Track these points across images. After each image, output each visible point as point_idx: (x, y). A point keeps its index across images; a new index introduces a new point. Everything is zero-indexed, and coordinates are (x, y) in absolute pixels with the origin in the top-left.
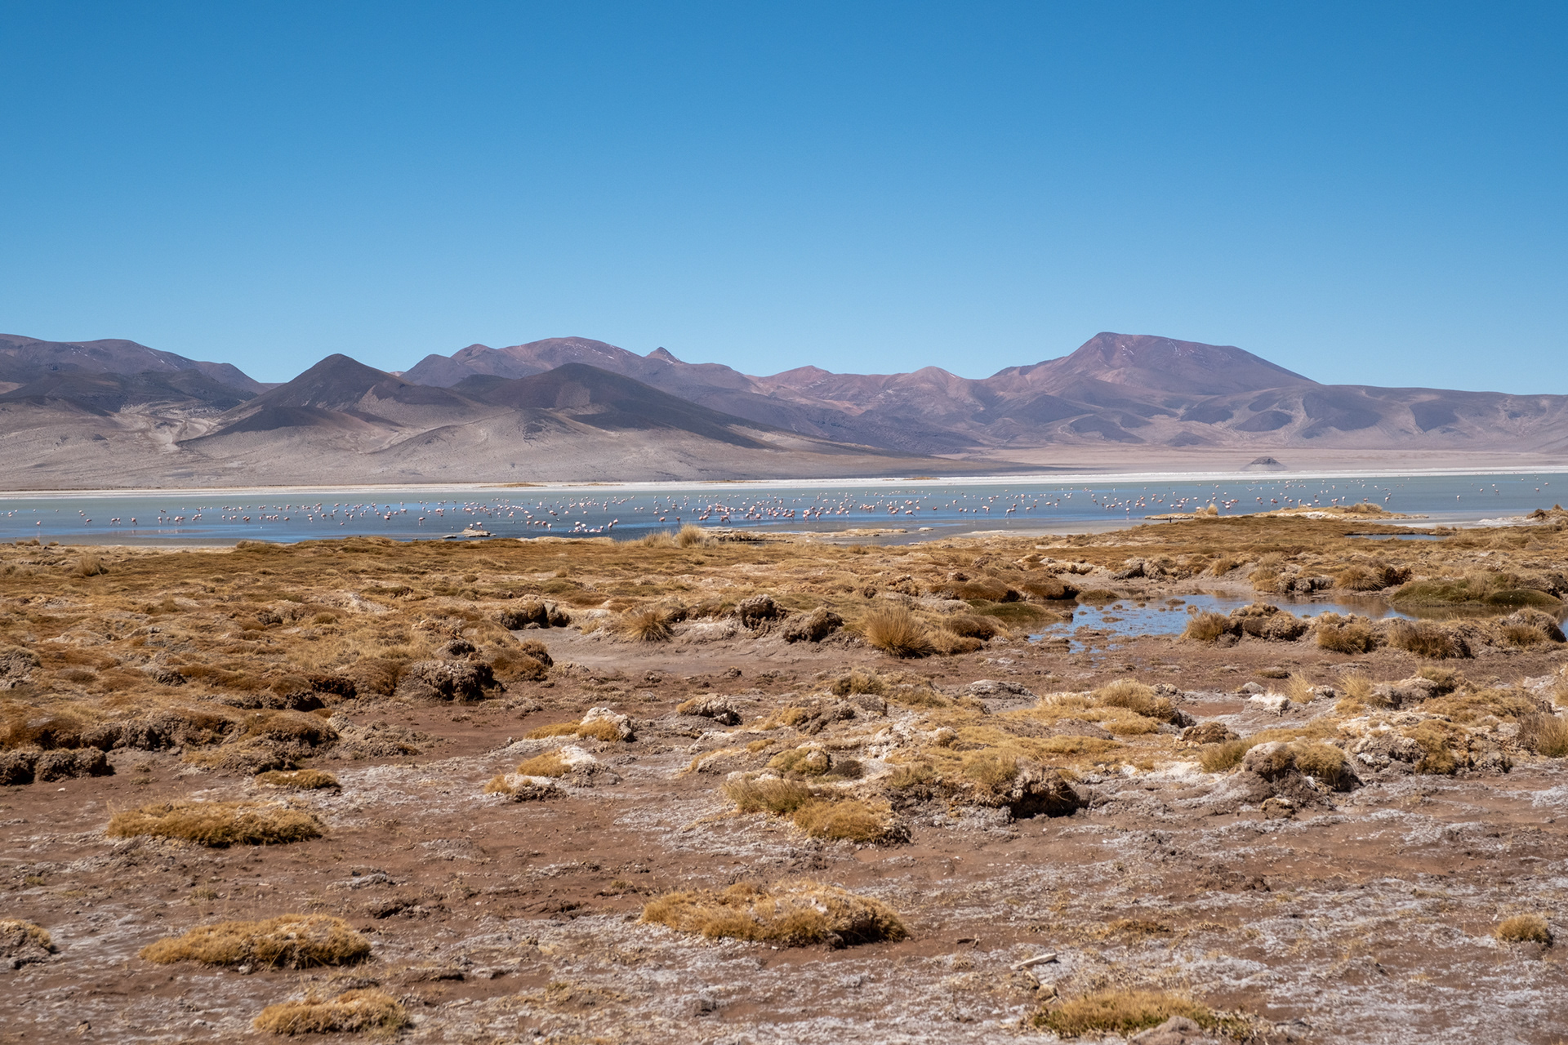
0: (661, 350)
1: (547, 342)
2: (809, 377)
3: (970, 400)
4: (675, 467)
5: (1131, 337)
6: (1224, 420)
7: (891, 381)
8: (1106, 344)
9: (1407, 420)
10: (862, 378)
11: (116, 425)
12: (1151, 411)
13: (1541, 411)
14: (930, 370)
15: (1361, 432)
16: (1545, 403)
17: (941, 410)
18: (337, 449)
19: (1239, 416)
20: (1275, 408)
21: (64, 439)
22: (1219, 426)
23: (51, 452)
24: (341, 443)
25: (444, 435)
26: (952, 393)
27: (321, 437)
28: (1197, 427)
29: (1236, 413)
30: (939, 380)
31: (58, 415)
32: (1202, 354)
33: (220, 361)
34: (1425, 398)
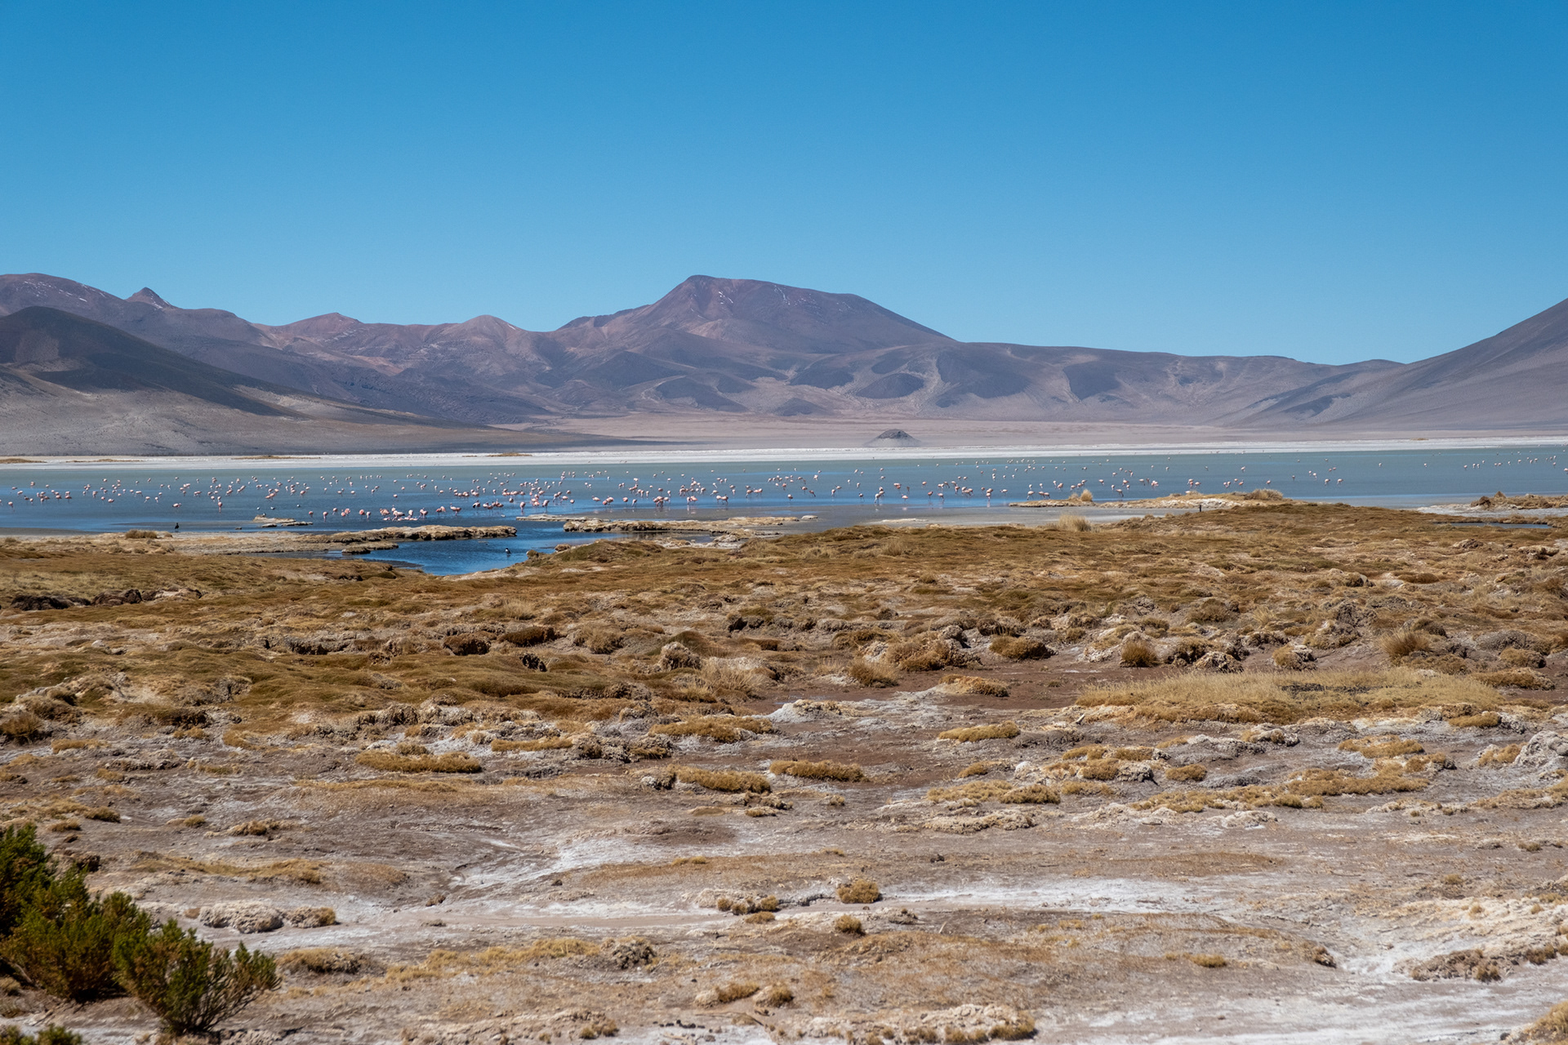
0: (144, 291)
2: (331, 326)
3: (533, 358)
4: (168, 438)
5: (729, 281)
6: (842, 384)
7: (435, 333)
8: (699, 290)
9: (1061, 385)
10: (400, 329)
12: (755, 373)
13: (1216, 375)
14: (483, 319)
15: (1005, 400)
16: (1221, 366)
17: (497, 369)
19: (860, 380)
20: (903, 370)
22: (836, 391)
26: (512, 348)
28: (811, 393)
29: (857, 376)
30: (495, 332)
32: (815, 303)
34: (1081, 359)
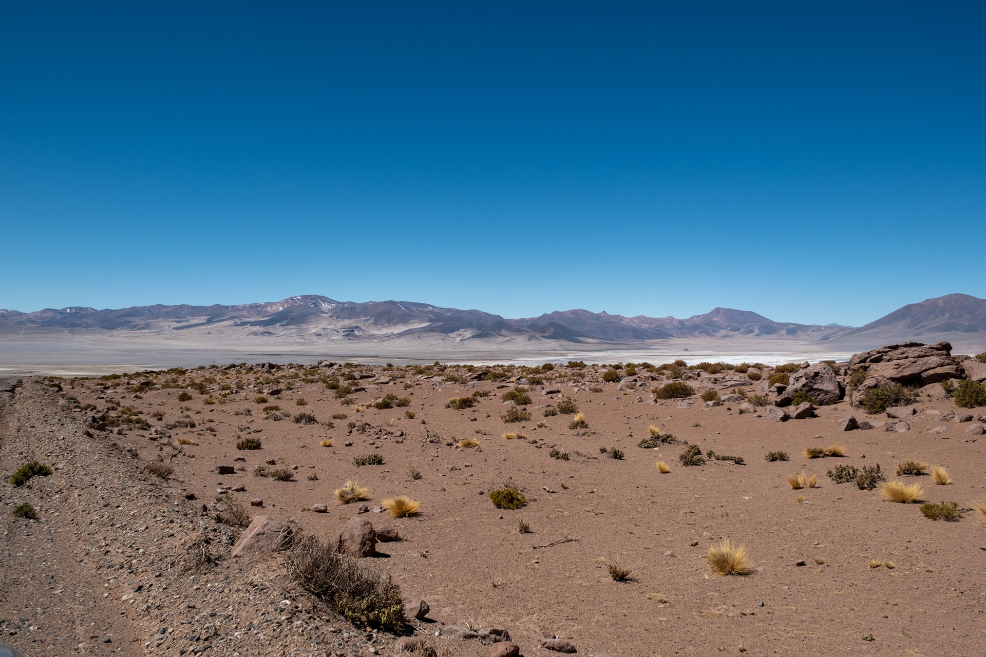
0: (604, 311)
1: (574, 310)
3: (677, 325)
4: (558, 348)
5: (724, 309)
6: (738, 331)
7: (659, 319)
8: (718, 310)
9: (784, 332)
10: (653, 318)
11: (449, 336)
12: (721, 328)
13: (821, 330)
14: (669, 317)
15: (770, 335)
16: (822, 328)
17: (670, 327)
18: (489, 343)
19: (742, 330)
20: (751, 329)
21: (436, 339)
22: (736, 333)
23: (433, 342)
24: (492, 341)
25: (512, 340)
26: (674, 323)
27: (488, 340)
28: (731, 333)
29: (741, 329)
30: (671, 319)
31: (437, 334)
32: (742, 313)
33: (497, 314)
34: (792, 326)
